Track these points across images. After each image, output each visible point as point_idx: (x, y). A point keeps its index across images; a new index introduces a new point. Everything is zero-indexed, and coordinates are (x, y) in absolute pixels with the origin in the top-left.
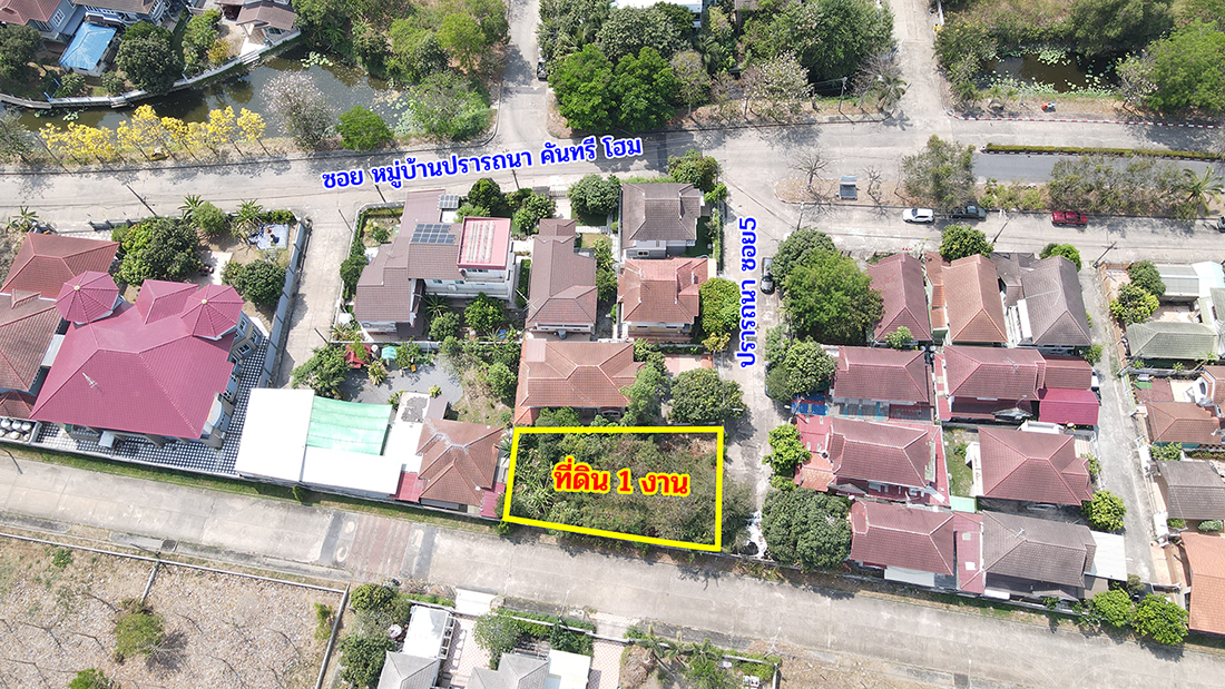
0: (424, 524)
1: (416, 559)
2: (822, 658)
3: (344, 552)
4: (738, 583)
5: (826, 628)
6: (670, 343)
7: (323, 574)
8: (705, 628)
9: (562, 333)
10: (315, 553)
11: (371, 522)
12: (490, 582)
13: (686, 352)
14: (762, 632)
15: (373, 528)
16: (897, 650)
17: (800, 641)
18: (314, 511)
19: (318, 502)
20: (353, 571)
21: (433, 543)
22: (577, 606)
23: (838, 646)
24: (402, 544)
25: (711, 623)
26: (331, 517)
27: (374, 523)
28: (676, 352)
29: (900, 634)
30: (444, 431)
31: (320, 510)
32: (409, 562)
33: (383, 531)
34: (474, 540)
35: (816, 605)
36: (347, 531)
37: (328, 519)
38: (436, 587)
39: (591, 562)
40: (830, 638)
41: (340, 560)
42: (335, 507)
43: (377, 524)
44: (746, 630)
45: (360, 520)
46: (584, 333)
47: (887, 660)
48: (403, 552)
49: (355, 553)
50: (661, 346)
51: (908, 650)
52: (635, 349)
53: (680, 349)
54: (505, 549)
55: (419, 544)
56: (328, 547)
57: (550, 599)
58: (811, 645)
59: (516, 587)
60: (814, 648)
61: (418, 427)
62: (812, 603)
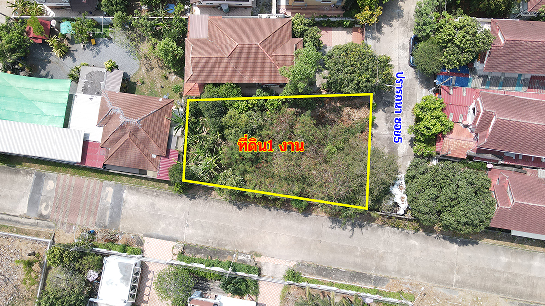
0: (113, 183)
1: (108, 213)
2: (448, 294)
3: (47, 206)
4: (380, 232)
5: (452, 269)
6: (325, 16)
7: (31, 225)
8: (351, 269)
9: (225, 8)
10: (23, 207)
11: (68, 181)
12: (172, 231)
13: (339, 25)
14: (399, 272)
15: (70, 186)
16: (511, 287)
17: (430, 279)
18: (18, 172)
19: (21, 164)
20: (56, 222)
21: (121, 199)
22: (245, 251)
23: (462, 284)
24: (95, 200)
25: (356, 265)
26: (34, 177)
27: (70, 182)
28: (330, 25)
29: (515, 275)
30: (119, 105)
31: (24, 170)
32: (103, 215)
33: (78, 189)
34: (156, 196)
35: (445, 250)
36: (48, 188)
37: (31, 179)
38: (126, 236)
39: (256, 215)
40: (455, 278)
41: (44, 213)
42: (36, 168)
43: (73, 182)
44: (385, 270)
45: (58, 179)
46: (246, 8)
47: (502, 295)
48: (97, 206)
49: (56, 208)
50: (317, 19)
51: (521, 288)
52: (293, 24)
53: (334, 22)
54: (182, 204)
55: (110, 199)
56: (34, 202)
57: (222, 245)
58: (439, 282)
59: (193, 235)
60: (441, 285)
61: (98, 99)
62: (441, 248)
